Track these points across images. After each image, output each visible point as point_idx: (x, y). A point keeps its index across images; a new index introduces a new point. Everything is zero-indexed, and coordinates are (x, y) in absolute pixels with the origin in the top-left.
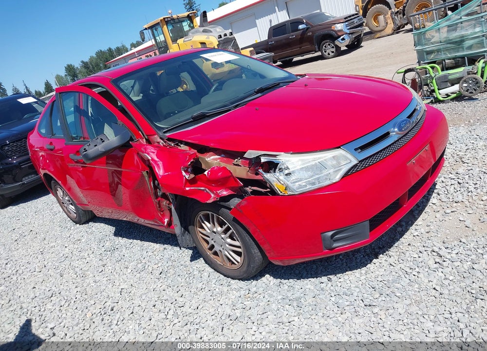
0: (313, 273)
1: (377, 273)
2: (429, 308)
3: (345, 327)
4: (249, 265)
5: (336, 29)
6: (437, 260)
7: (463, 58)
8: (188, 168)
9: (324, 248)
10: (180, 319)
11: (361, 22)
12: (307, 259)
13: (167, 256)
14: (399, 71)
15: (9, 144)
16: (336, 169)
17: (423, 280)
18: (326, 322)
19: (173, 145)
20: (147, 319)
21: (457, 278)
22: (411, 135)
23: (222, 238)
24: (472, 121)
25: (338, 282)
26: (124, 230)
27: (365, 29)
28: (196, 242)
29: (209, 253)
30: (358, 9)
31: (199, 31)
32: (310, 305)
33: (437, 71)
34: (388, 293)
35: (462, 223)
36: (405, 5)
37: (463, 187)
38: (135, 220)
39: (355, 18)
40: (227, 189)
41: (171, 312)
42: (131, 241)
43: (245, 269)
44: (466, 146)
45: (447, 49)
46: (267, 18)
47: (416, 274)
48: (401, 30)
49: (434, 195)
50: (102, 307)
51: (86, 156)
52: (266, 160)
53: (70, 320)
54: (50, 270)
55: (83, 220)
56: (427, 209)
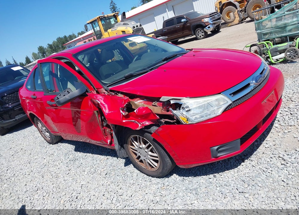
0: (204, 172)
1: (245, 171)
2: (280, 193)
3: (227, 206)
4: (163, 168)
5: (204, 21)
6: (283, 163)
7: (286, 37)
8: (124, 108)
9: (212, 157)
10: (121, 203)
11: (220, 17)
12: (200, 164)
13: (109, 163)
14: (247, 46)
15: (7, 95)
16: (218, 107)
17: (275, 175)
18: (215, 204)
19: (113, 94)
20: (100, 204)
21: (296, 174)
22: (263, 85)
23: (146, 152)
24: (294, 75)
25: (220, 178)
26: (81, 147)
27: (222, 21)
28: (129, 154)
29: (137, 161)
30: (217, 9)
31: (121, 24)
32: (204, 193)
33: (270, 45)
34: (253, 184)
35: (296, 139)
36: (246, 6)
37: (294, 116)
38: (88, 141)
39: (216, 14)
40: (148, 121)
41: (115, 199)
42: (86, 154)
43: (160, 171)
44: (293, 91)
45: (276, 32)
46: (161, 16)
47: (270, 172)
48: (244, 21)
49: (276, 122)
50: (70, 197)
51: (58, 102)
52: (174, 102)
53: (50, 205)
54: (35, 174)
55: (55, 142)
56: (272, 130)
